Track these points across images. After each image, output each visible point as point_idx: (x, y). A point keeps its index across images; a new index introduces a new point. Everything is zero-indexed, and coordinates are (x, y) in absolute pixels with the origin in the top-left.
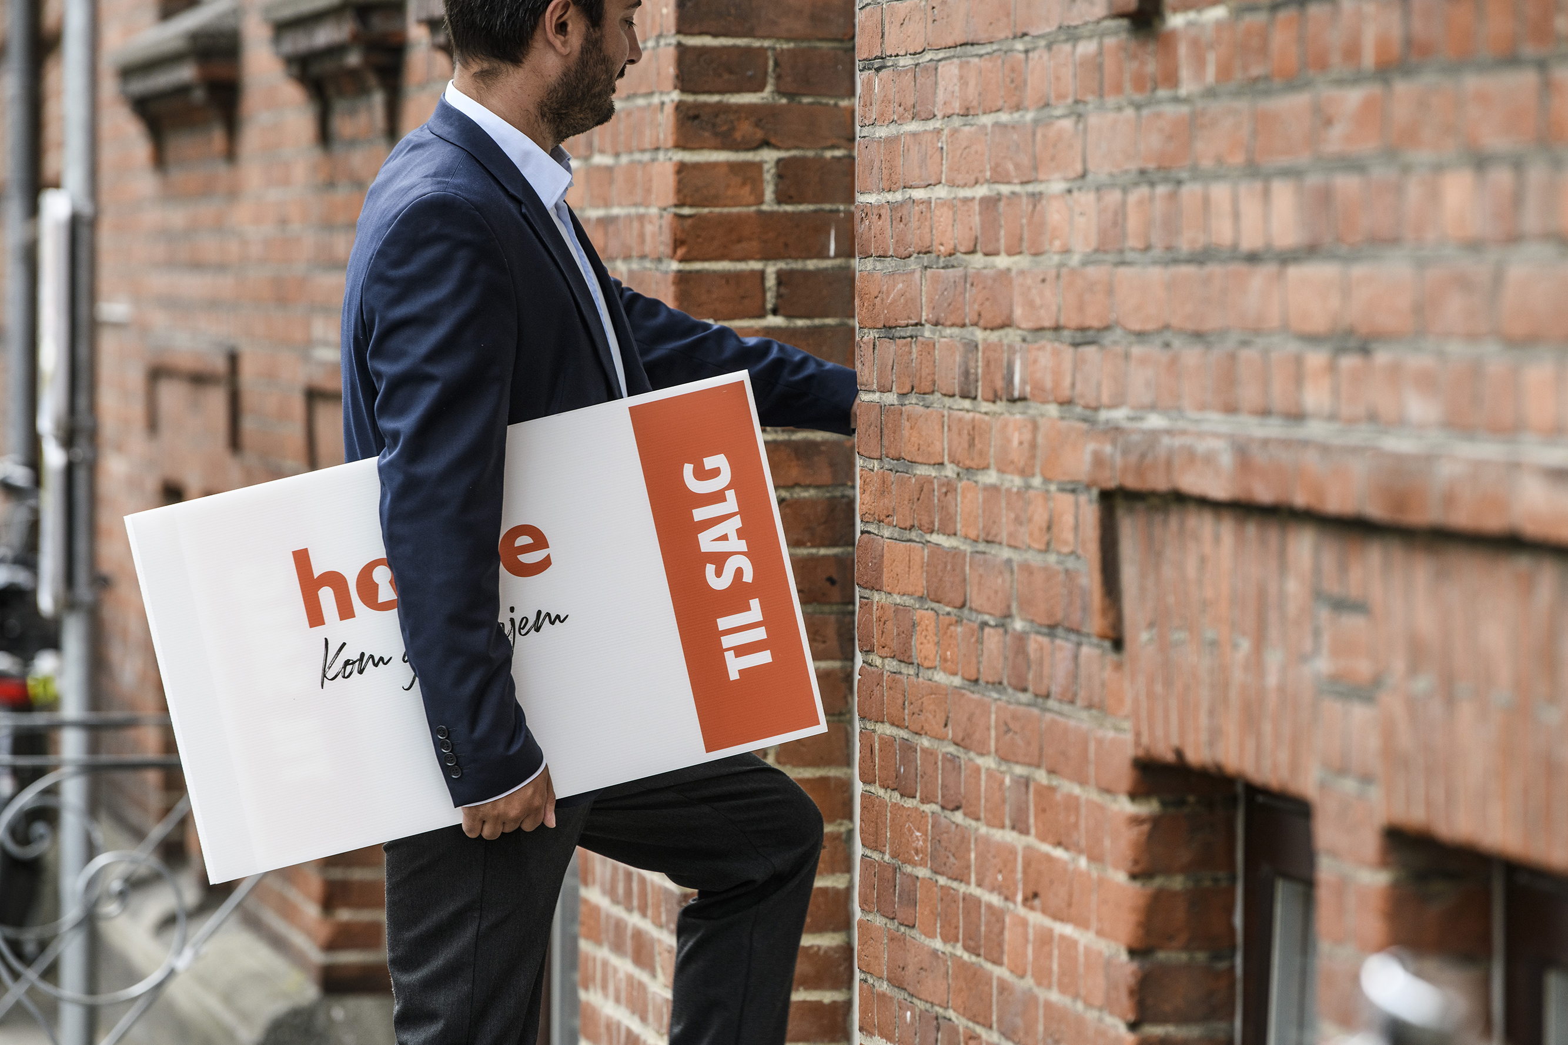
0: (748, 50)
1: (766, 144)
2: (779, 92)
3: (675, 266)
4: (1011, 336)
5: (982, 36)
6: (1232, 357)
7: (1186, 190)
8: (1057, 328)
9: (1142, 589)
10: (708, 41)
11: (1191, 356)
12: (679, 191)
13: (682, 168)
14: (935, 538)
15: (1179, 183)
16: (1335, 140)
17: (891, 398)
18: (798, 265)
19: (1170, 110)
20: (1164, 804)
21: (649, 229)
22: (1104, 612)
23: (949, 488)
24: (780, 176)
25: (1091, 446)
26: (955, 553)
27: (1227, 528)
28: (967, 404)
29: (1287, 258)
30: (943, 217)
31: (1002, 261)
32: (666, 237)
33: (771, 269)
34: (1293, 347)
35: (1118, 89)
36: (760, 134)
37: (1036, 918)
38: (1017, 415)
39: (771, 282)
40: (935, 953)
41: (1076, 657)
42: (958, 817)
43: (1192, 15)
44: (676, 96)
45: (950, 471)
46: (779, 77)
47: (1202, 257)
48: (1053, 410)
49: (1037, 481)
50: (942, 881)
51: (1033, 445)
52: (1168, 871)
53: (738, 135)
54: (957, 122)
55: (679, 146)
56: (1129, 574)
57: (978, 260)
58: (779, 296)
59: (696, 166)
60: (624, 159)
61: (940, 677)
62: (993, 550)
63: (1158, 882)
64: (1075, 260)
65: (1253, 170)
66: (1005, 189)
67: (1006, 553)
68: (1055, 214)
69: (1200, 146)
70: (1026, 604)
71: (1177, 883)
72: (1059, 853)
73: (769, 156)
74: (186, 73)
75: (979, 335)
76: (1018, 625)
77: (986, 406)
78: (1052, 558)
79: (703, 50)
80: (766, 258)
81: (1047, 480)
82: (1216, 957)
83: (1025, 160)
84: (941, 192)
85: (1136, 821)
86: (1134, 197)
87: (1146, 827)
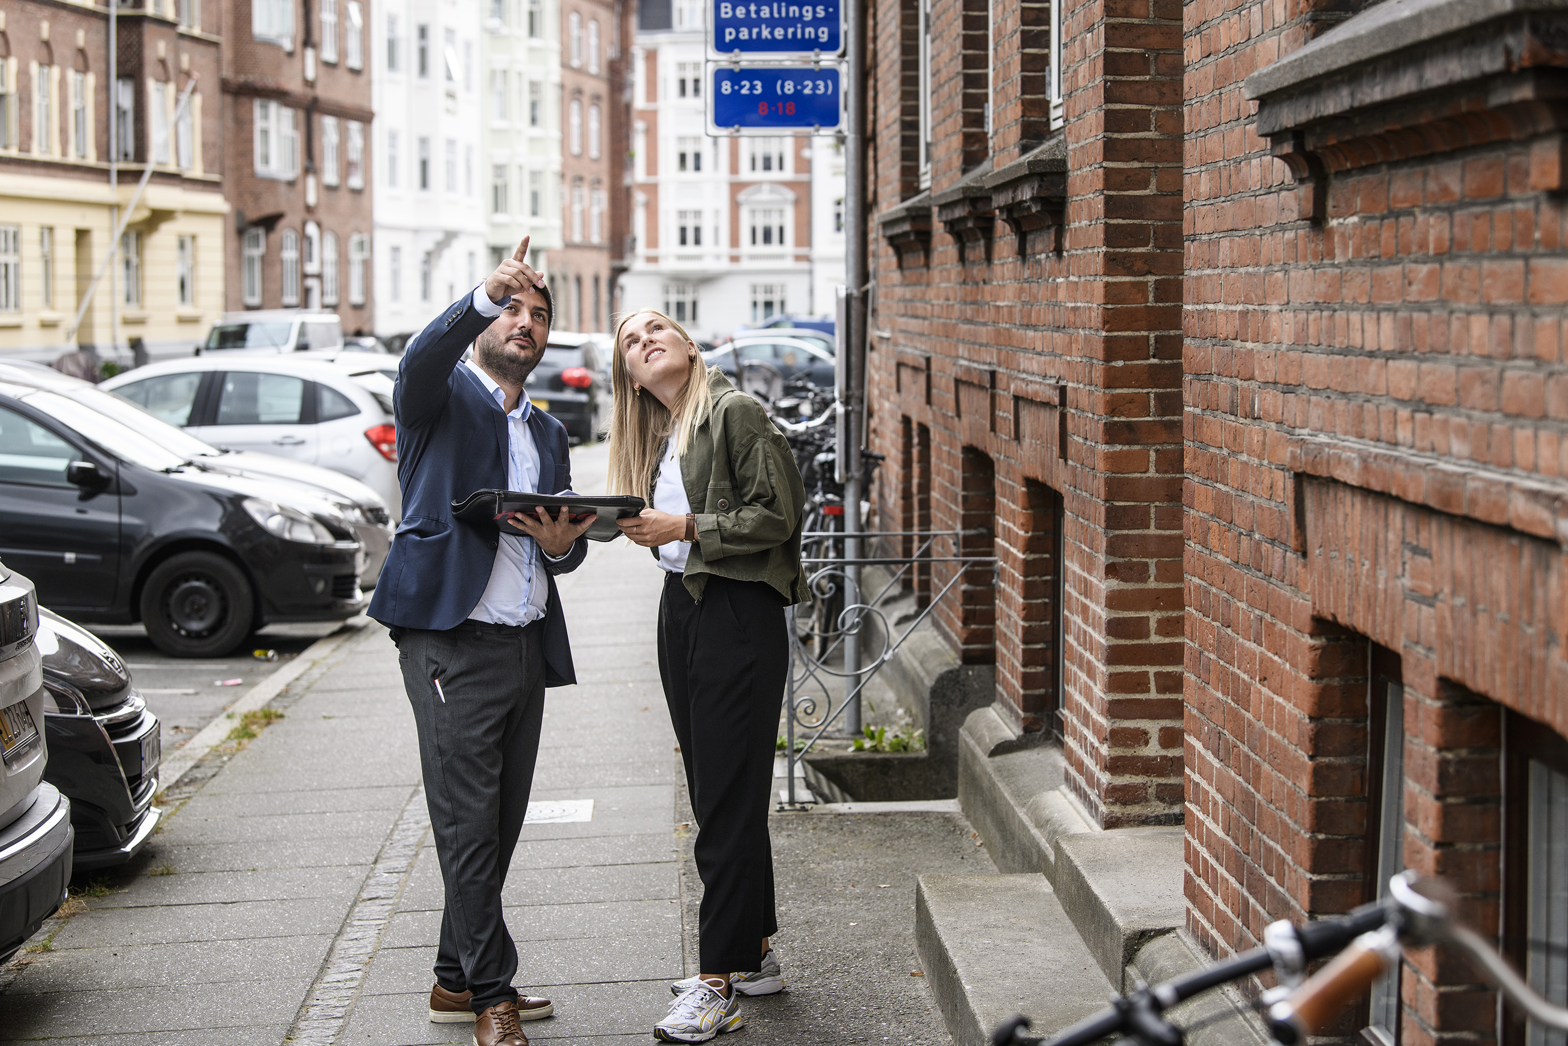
0: (1141, 225)
1: (1149, 273)
2: (1156, 246)
3: (1104, 334)
4: (1253, 385)
5: (1240, 227)
6: (1361, 407)
7: (1337, 314)
8: (1275, 383)
9: (1316, 527)
10: (1120, 221)
11: (1341, 404)
12: (1105, 296)
13: (1107, 285)
14: (1218, 485)
15: (1335, 311)
16: (1414, 293)
17: (1198, 411)
18: (1166, 333)
19: (1330, 271)
20: (1328, 639)
21: (1093, 314)
22: (1296, 537)
23: (1225, 460)
24: (1156, 288)
25: (1290, 449)
26: (1227, 494)
27: (1358, 500)
28: (1233, 418)
29: (1389, 356)
30: (1221, 319)
31: (1249, 345)
32: (1100, 319)
33: (1152, 335)
34: (1392, 405)
35: (1305, 258)
36: (1146, 268)
37: (1265, 690)
38: (1255, 427)
39: (1152, 341)
40: (1218, 699)
41: (1284, 557)
42: (1229, 631)
43: (1341, 220)
44: (1104, 249)
45: (1225, 451)
46: (1156, 239)
47: (1346, 352)
48: (1273, 425)
49: (1265, 462)
50: (1222, 662)
51: (1264, 443)
52: (1330, 676)
53: (1135, 268)
54: (1228, 270)
55: (1105, 274)
56: (1310, 517)
57: (1238, 344)
58: (1156, 348)
59: (1114, 283)
60: (1083, 279)
61: (1221, 557)
62: (1246, 495)
63: (1325, 681)
64: (1284, 347)
65: (1371, 306)
66: (1251, 307)
67: (1251, 498)
68: (1274, 322)
69: (1344, 291)
70: (1261, 526)
71: (1336, 682)
72: (1276, 658)
73: (1151, 279)
74: (906, 227)
75: (1239, 382)
76: (1257, 536)
77: (1242, 420)
78: (1273, 504)
79: (1118, 225)
80: (1149, 330)
81: (1270, 463)
82: (1357, 721)
83: (1260, 293)
84: (1221, 307)
85: (1313, 648)
86: (1312, 317)
87: (1319, 652)
